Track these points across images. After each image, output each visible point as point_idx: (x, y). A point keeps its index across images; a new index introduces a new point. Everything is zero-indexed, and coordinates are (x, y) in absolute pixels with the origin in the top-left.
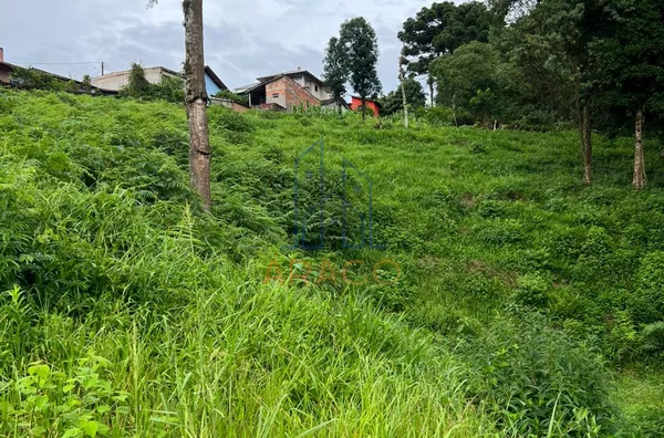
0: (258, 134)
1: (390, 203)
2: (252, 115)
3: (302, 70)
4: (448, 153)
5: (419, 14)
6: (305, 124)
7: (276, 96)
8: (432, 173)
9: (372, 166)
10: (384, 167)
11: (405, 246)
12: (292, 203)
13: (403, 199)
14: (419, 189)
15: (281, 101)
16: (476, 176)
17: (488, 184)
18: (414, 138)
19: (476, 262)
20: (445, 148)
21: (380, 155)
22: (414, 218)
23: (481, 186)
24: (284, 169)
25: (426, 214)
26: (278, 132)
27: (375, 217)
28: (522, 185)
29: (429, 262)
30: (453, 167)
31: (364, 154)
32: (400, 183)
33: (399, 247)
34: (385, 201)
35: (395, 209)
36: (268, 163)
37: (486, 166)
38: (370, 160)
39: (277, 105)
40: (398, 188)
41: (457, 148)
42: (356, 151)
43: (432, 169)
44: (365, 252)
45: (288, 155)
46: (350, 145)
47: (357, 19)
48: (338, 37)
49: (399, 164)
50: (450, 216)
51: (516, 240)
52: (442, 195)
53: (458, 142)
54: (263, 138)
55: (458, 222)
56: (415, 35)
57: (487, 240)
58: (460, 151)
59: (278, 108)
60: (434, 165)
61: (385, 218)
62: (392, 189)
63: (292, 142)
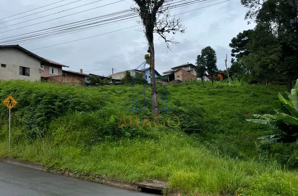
0: (172, 95)
1: (218, 117)
2: (170, 86)
3: (189, 63)
4: (243, 97)
5: (237, 36)
6: (189, 88)
7: (178, 77)
8: (235, 106)
9: (212, 104)
10: (216, 104)
11: (222, 131)
12: (183, 119)
13: (222, 116)
14: (229, 111)
15: (180, 79)
16: (251, 106)
17: (254, 109)
18: (230, 92)
19: (248, 136)
20: (241, 95)
21: (216, 100)
22: (226, 122)
23: (252, 109)
24: (180, 108)
25: (231, 120)
26: (179, 93)
27: (212, 122)
28: (267, 108)
29: (231, 137)
30: (243, 103)
31: (210, 100)
32: (222, 110)
33: (220, 132)
34: (216, 117)
35: (219, 119)
36: (175, 106)
37: (255, 102)
38: (212, 102)
39: (179, 80)
40: (221, 112)
41: (246, 95)
42: (207, 98)
43: (235, 104)
44: (208, 134)
45: (182, 102)
46: (205, 96)
47: (208, 47)
48: (201, 54)
49: (223, 103)
50: (240, 121)
51: (262, 128)
52: (237, 113)
53: (247, 92)
54: (173, 97)
55: (242, 123)
56: (237, 44)
57: (252, 129)
58: (246, 96)
59: (179, 81)
60: (236, 102)
61: (215, 122)
62: (219, 112)
63: (184, 97)
